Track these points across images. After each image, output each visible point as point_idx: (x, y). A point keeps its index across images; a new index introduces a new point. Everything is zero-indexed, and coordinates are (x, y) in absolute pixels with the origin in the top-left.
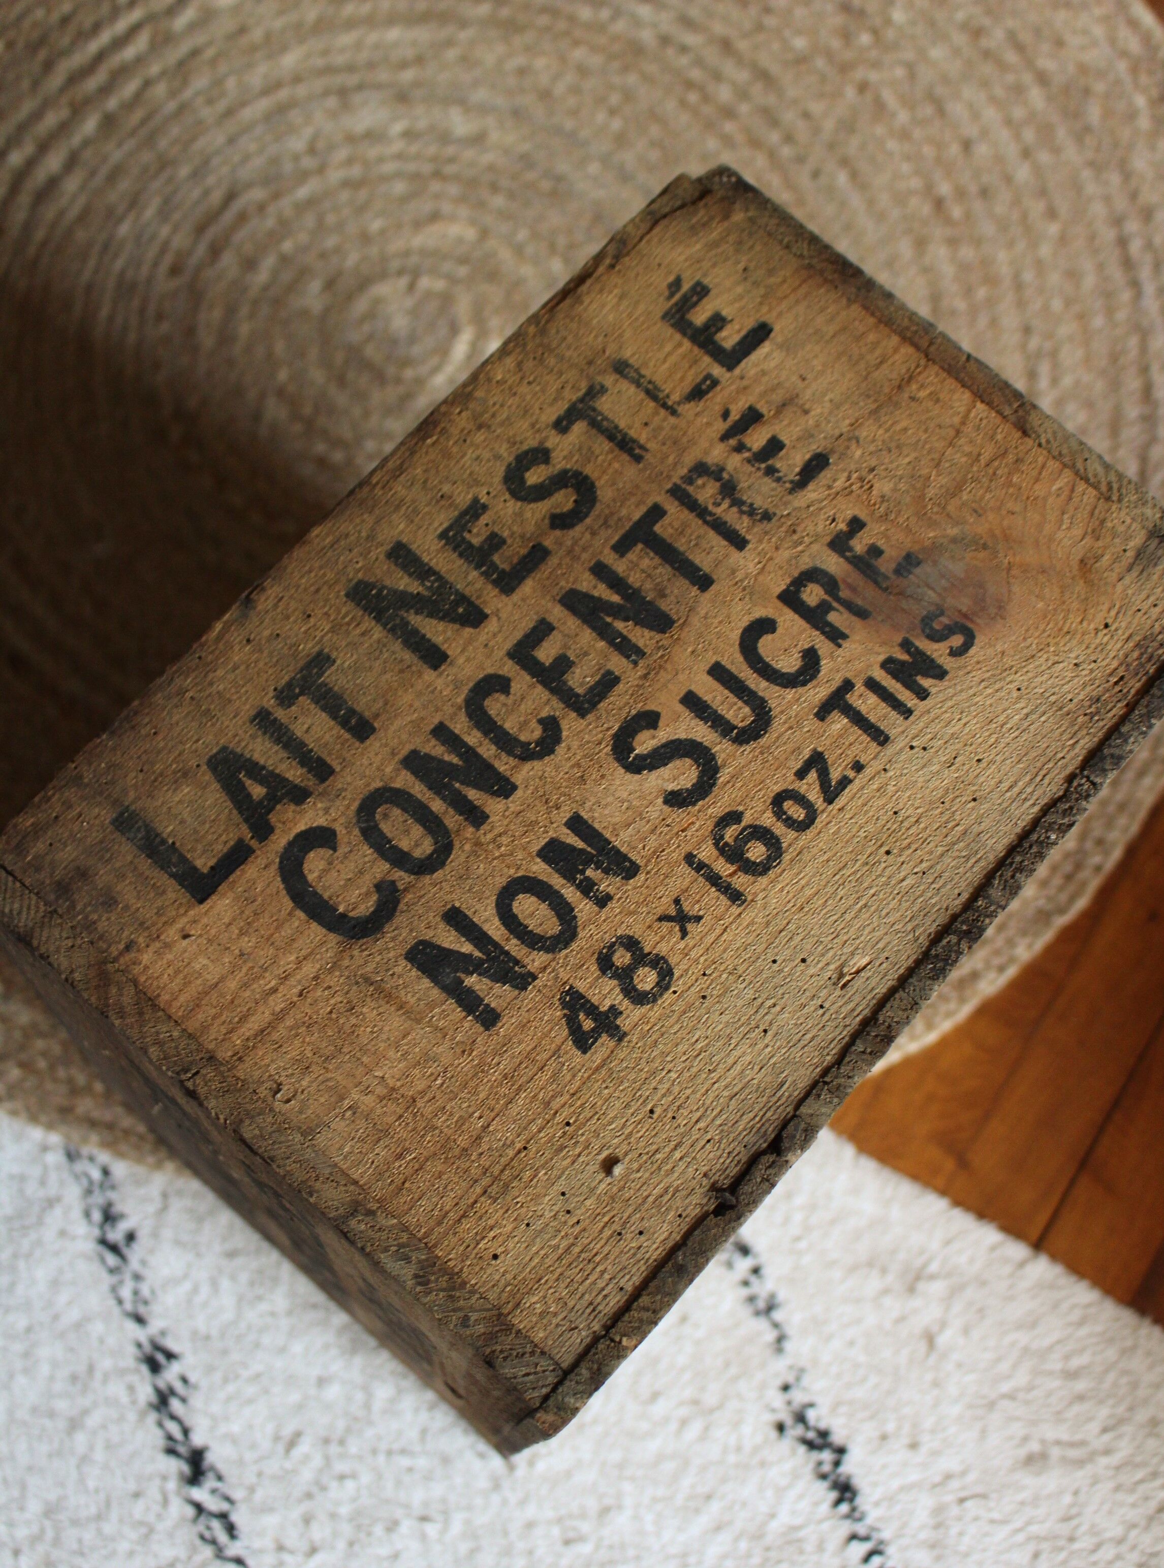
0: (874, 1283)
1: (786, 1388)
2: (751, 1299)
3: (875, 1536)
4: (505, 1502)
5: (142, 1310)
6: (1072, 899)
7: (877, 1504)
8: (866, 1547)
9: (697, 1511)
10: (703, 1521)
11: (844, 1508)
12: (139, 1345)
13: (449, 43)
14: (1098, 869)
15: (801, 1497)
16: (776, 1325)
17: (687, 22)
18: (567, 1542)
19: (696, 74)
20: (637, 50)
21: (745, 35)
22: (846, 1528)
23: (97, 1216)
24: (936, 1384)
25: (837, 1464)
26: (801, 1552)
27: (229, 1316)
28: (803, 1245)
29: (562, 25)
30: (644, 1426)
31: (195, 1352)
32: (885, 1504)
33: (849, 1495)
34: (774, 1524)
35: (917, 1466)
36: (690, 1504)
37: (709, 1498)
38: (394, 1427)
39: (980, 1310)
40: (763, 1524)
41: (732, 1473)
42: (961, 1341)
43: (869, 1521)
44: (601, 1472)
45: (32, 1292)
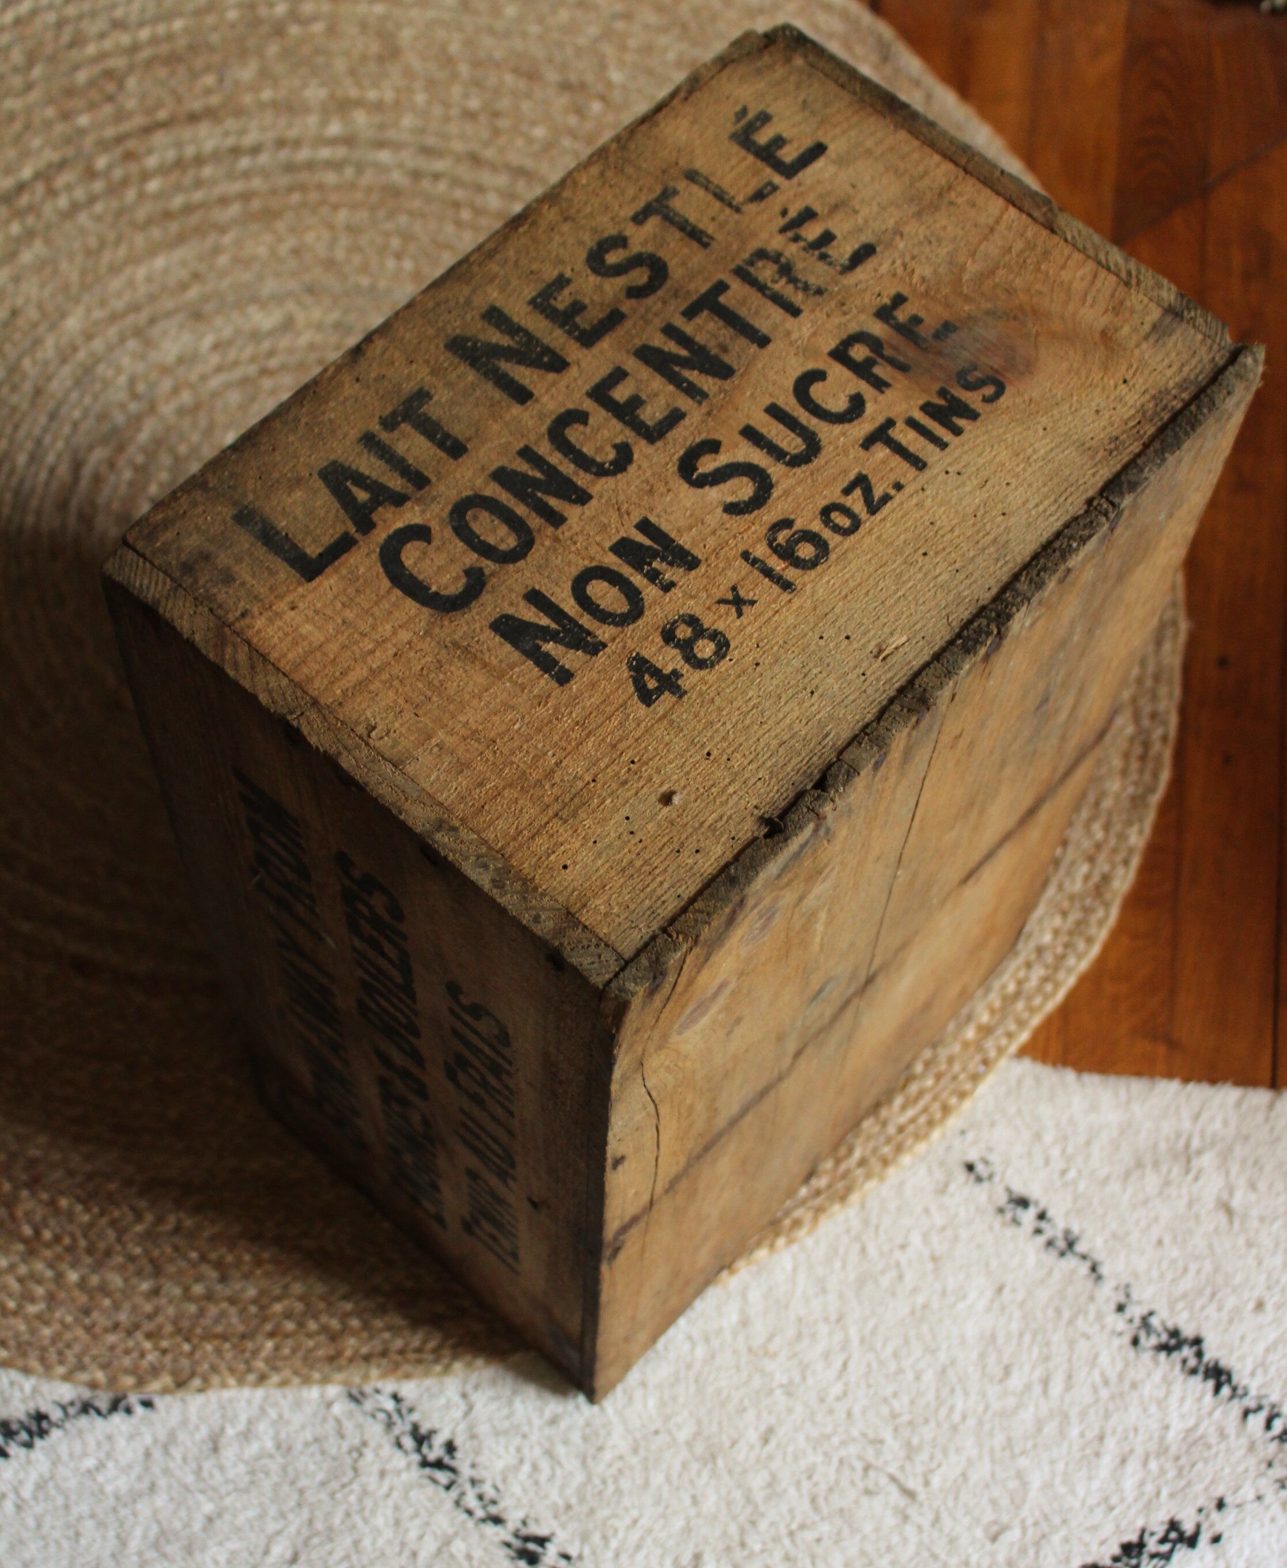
0: (1152, 1181)
1: (1120, 1308)
2: (1050, 1243)
3: (1265, 1402)
4: (920, 1529)
5: (493, 1510)
6: (1155, 775)
7: (1253, 1374)
8: (1262, 1416)
9: (1097, 1455)
10: (1107, 1461)
11: (1226, 1391)
12: (508, 1545)
13: (217, 250)
14: (1164, 739)
15: (1183, 1399)
16: (1084, 1257)
17: (426, 151)
18: (994, 1539)
19: (459, 194)
20: (394, 192)
21: (487, 144)
22: (1236, 1408)
23: (408, 1442)
24: (1250, 1244)
25: (1199, 1354)
26: (1209, 1447)
27: (579, 1478)
28: (1072, 1174)
29: (314, 196)
30: (1011, 1401)
31: (563, 1526)
32: (1260, 1371)
33: (1224, 1378)
34: (1171, 1435)
35: (1270, 1324)
36: (1088, 1451)
37: (1101, 1438)
38: (784, 1508)
39: (1256, 1163)
40: (1162, 1439)
41: (1111, 1407)
42: (1252, 1197)
43: (1253, 1392)
44: (993, 1461)
45: (380, 1542)
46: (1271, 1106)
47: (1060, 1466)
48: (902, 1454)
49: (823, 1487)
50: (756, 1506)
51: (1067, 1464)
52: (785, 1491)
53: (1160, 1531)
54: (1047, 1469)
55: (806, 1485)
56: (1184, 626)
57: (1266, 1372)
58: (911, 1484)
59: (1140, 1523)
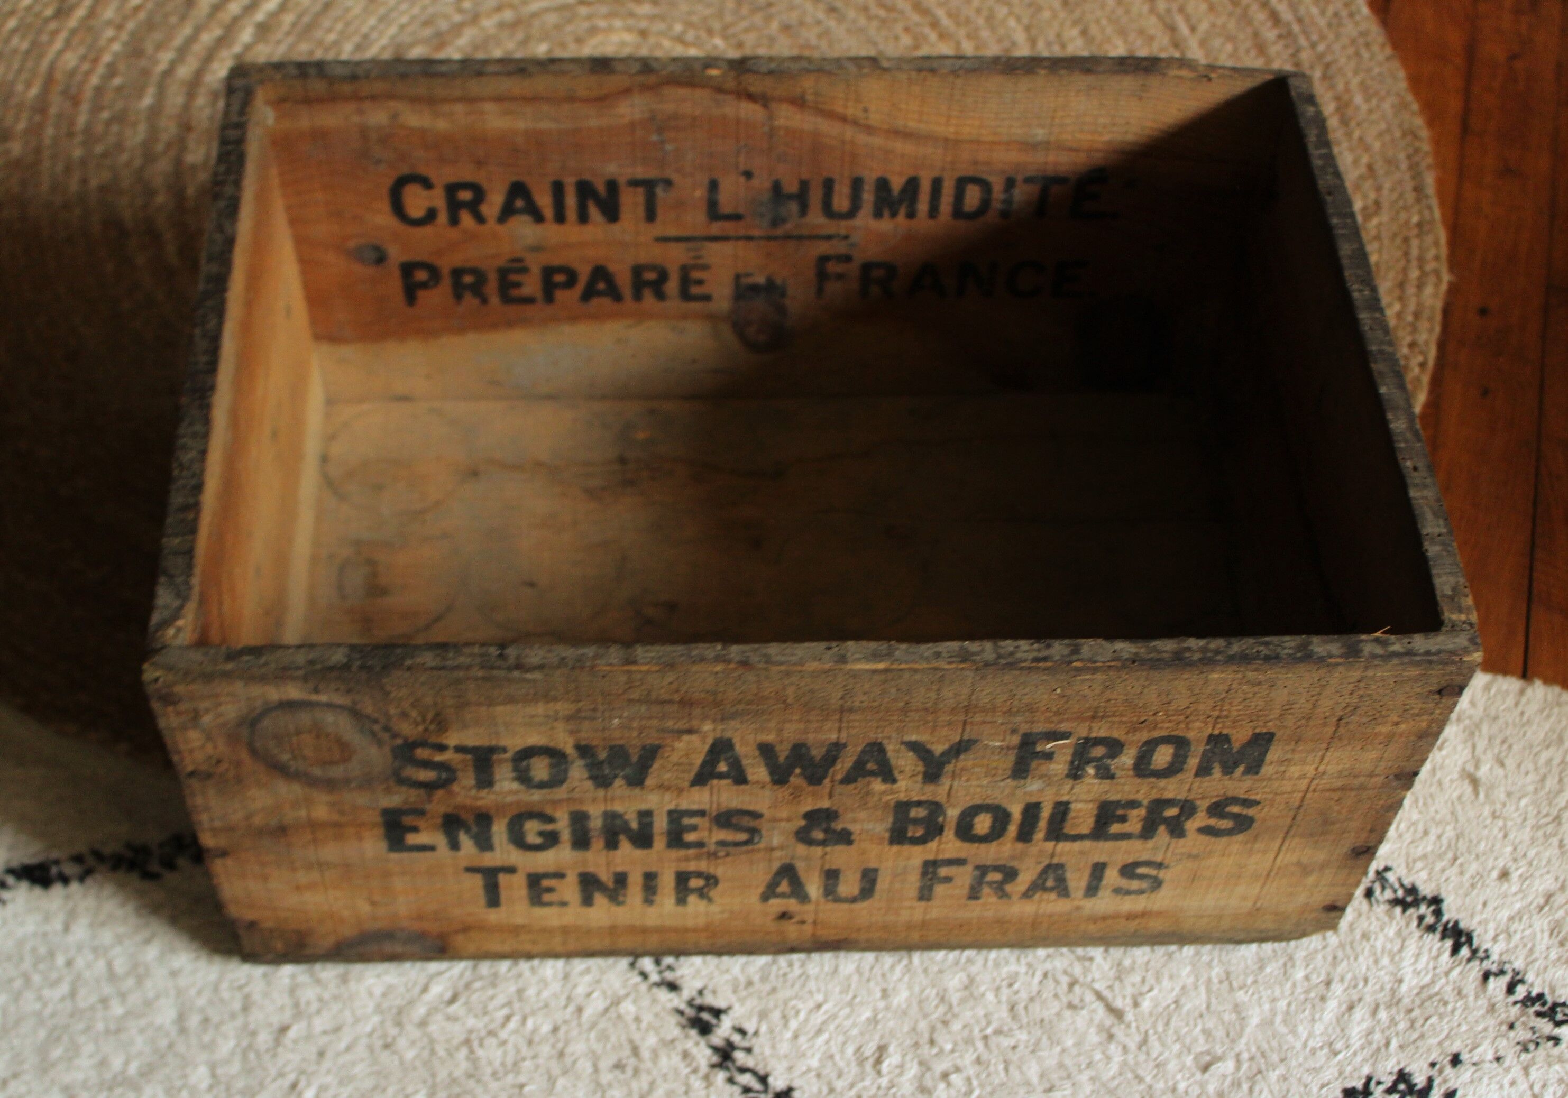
3: (1508, 967)
4: (1125, 1049)
5: (669, 976)
7: (1495, 939)
8: (1504, 980)
9: (1323, 999)
10: (1332, 1006)
11: (1465, 952)
12: (681, 1013)
15: (1418, 956)
18: (1206, 1068)
22: (1475, 970)
24: (1494, 816)
25: (1438, 913)
26: (1445, 1003)
31: (742, 1001)
32: (1502, 937)
33: (1463, 939)
34: (1404, 988)
35: (1516, 894)
36: (1312, 995)
37: (1328, 984)
38: (981, 1012)
39: (1503, 742)
40: (1393, 991)
41: (1340, 954)
42: (1500, 772)
43: (1495, 957)
44: (1209, 991)
45: (545, 994)
46: (1522, 692)
47: (1282, 1004)
48: (1112, 973)
49: (1024, 995)
50: (951, 1007)
51: (1289, 1004)
52: (983, 995)
53: (1388, 1081)
54: (1267, 1007)
55: (1005, 993)
56: (1446, 277)
57: (1509, 936)
58: (1119, 1003)
59: (1366, 1071)
